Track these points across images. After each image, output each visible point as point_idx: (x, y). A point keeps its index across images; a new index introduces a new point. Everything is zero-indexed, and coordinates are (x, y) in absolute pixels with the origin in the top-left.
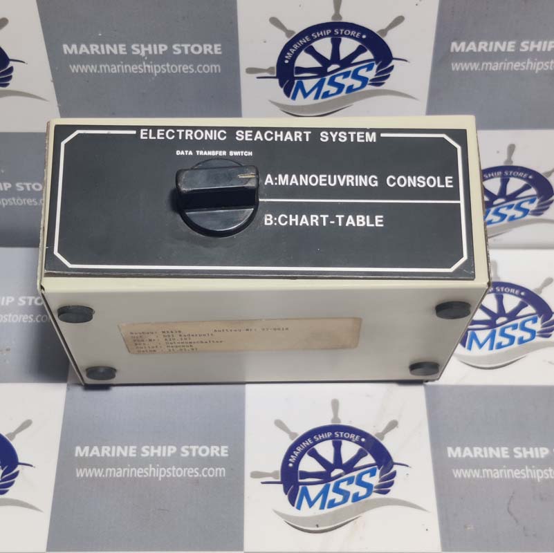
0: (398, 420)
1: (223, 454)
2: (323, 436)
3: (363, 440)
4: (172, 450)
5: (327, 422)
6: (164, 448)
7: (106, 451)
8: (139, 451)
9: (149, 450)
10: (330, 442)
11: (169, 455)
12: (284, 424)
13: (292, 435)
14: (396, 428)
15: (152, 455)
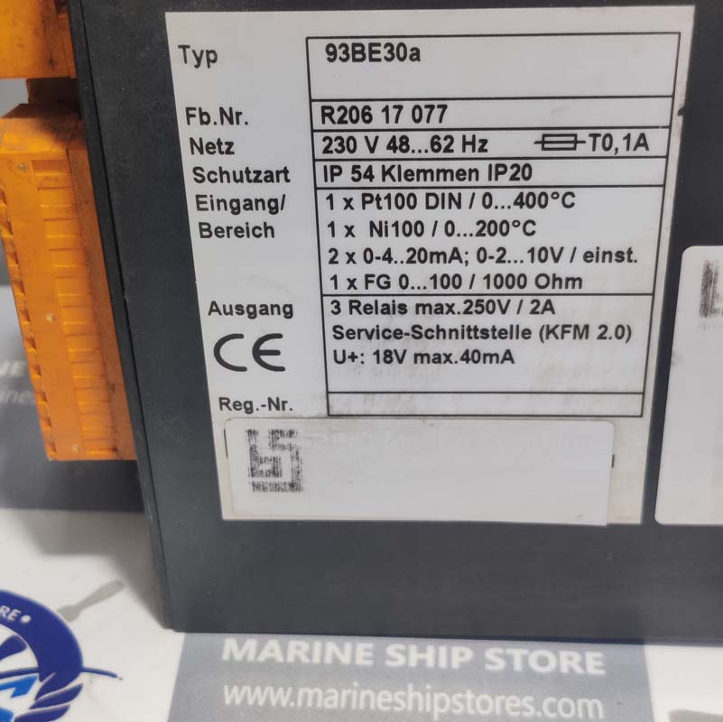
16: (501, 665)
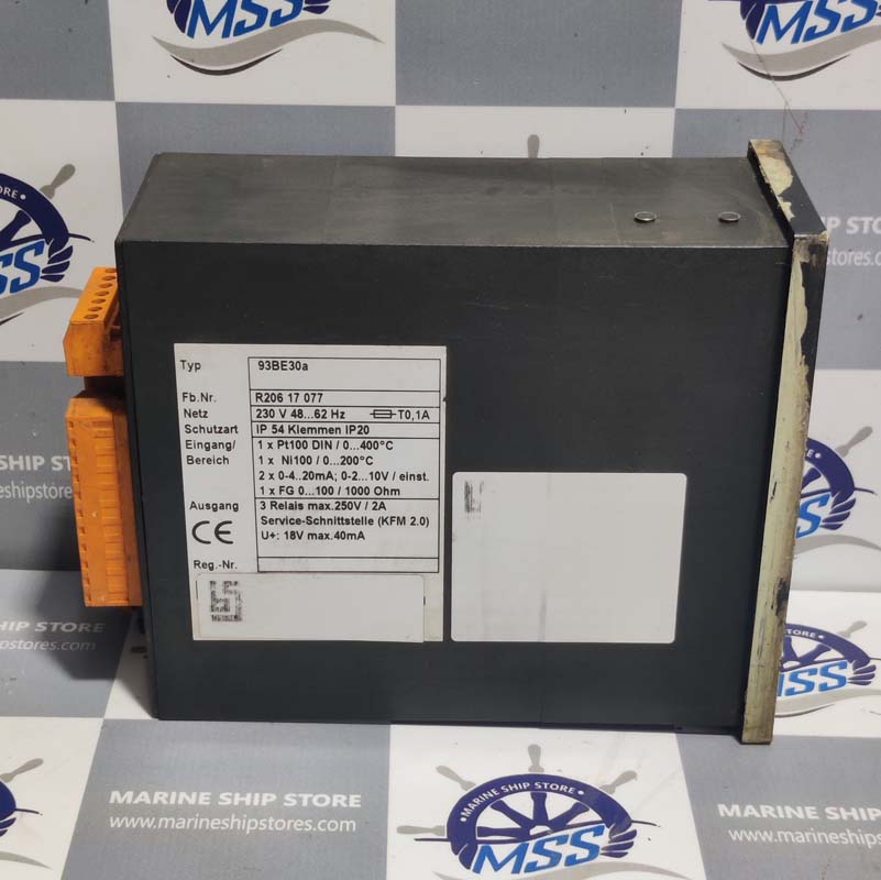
0: (636, 771)
1: (352, 805)
2: (516, 786)
3: (581, 793)
4: (269, 797)
5: (524, 770)
6: (257, 795)
7: (160, 797)
8: (215, 798)
9: (232, 798)
10: (528, 794)
11: (264, 804)
12: (452, 772)
13: (465, 784)
14: (633, 781)
15: (236, 803)
16: (294, 802)
